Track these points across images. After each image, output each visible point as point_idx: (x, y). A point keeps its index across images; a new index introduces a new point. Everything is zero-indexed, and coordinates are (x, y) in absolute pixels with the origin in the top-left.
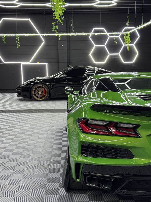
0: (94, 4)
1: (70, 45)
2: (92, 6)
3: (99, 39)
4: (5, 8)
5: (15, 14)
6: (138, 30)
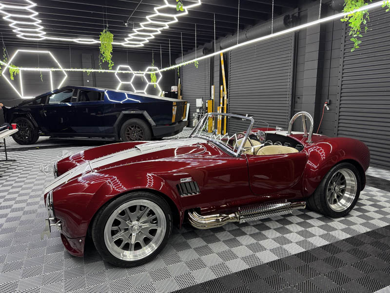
0: (123, 44)
1: (95, 81)
2: (121, 45)
3: (125, 77)
4: (26, 40)
5: (37, 47)
6: (161, 72)
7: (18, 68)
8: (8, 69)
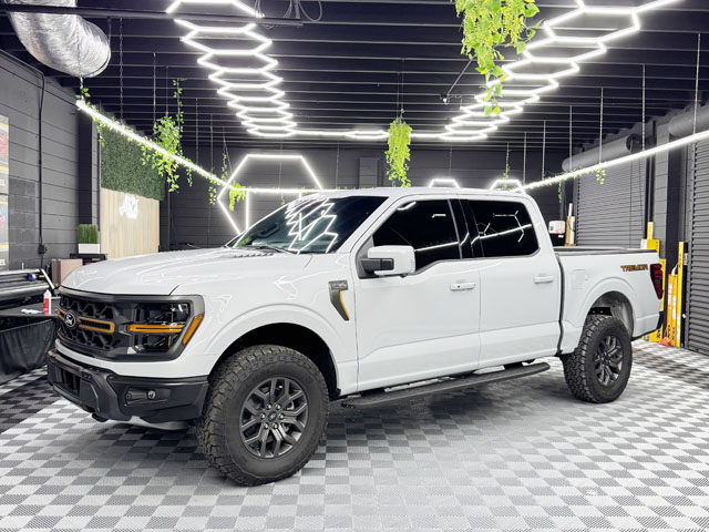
0: (440, 136)
7: (244, 189)
8: (228, 191)
